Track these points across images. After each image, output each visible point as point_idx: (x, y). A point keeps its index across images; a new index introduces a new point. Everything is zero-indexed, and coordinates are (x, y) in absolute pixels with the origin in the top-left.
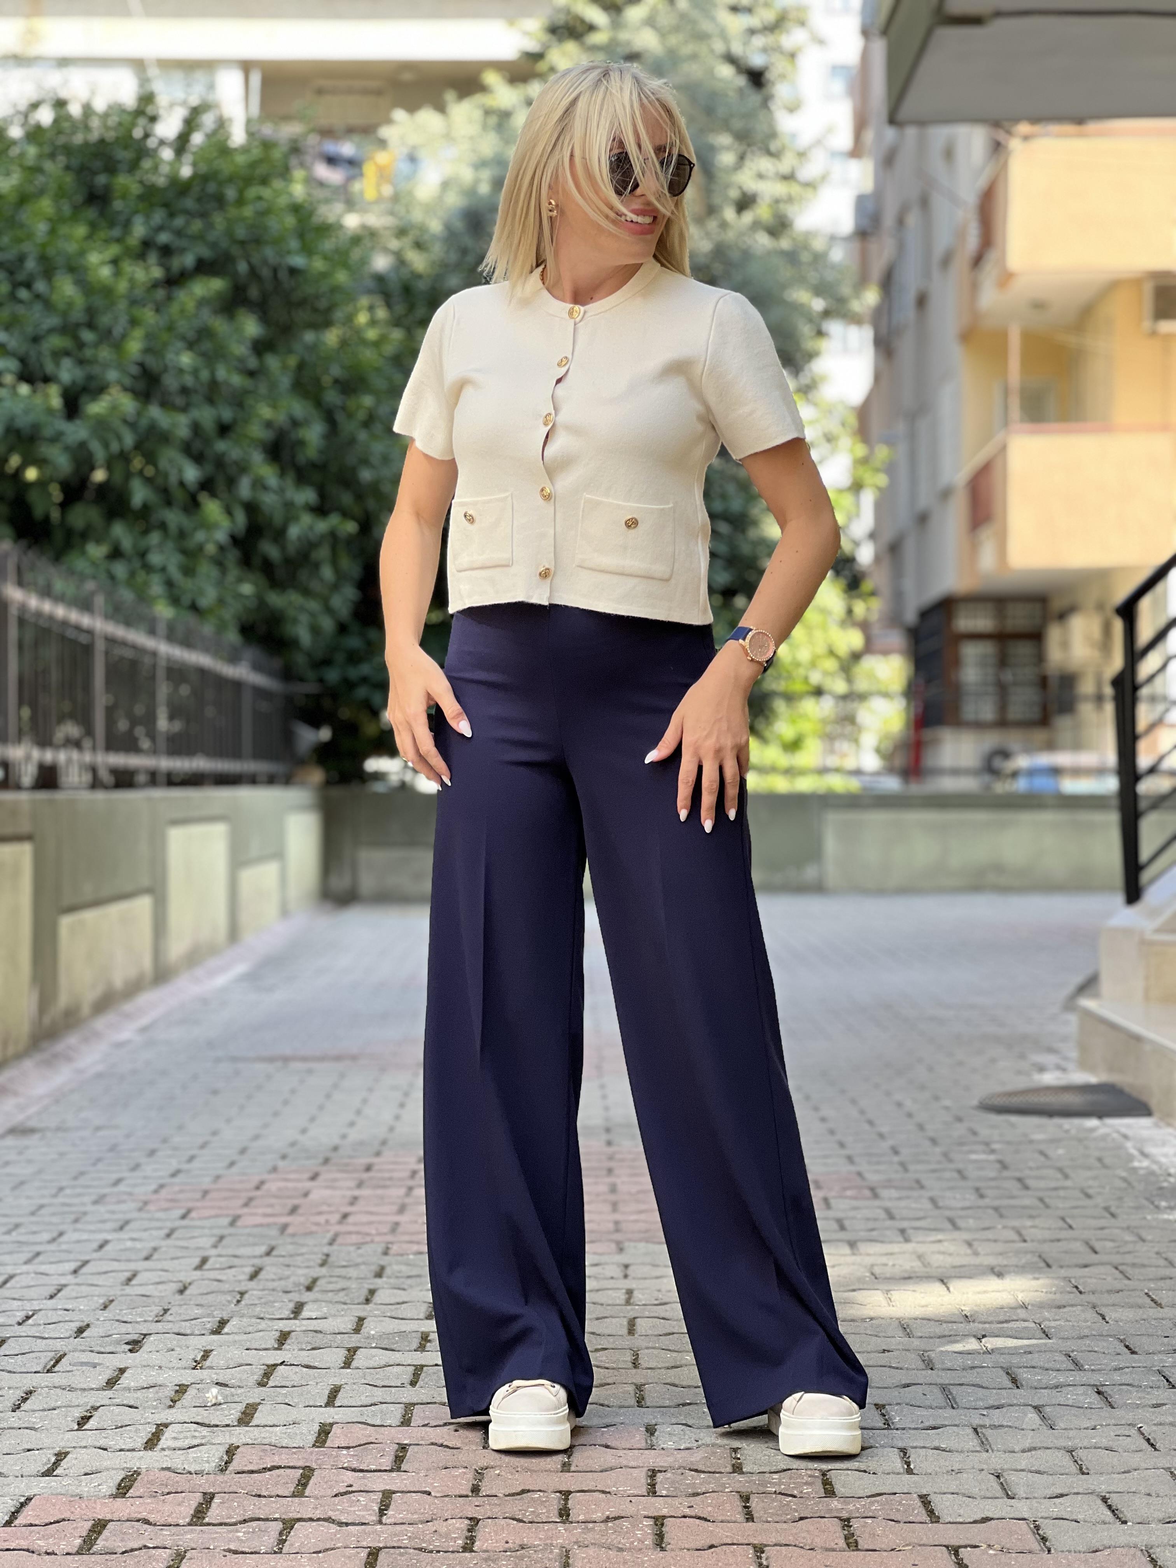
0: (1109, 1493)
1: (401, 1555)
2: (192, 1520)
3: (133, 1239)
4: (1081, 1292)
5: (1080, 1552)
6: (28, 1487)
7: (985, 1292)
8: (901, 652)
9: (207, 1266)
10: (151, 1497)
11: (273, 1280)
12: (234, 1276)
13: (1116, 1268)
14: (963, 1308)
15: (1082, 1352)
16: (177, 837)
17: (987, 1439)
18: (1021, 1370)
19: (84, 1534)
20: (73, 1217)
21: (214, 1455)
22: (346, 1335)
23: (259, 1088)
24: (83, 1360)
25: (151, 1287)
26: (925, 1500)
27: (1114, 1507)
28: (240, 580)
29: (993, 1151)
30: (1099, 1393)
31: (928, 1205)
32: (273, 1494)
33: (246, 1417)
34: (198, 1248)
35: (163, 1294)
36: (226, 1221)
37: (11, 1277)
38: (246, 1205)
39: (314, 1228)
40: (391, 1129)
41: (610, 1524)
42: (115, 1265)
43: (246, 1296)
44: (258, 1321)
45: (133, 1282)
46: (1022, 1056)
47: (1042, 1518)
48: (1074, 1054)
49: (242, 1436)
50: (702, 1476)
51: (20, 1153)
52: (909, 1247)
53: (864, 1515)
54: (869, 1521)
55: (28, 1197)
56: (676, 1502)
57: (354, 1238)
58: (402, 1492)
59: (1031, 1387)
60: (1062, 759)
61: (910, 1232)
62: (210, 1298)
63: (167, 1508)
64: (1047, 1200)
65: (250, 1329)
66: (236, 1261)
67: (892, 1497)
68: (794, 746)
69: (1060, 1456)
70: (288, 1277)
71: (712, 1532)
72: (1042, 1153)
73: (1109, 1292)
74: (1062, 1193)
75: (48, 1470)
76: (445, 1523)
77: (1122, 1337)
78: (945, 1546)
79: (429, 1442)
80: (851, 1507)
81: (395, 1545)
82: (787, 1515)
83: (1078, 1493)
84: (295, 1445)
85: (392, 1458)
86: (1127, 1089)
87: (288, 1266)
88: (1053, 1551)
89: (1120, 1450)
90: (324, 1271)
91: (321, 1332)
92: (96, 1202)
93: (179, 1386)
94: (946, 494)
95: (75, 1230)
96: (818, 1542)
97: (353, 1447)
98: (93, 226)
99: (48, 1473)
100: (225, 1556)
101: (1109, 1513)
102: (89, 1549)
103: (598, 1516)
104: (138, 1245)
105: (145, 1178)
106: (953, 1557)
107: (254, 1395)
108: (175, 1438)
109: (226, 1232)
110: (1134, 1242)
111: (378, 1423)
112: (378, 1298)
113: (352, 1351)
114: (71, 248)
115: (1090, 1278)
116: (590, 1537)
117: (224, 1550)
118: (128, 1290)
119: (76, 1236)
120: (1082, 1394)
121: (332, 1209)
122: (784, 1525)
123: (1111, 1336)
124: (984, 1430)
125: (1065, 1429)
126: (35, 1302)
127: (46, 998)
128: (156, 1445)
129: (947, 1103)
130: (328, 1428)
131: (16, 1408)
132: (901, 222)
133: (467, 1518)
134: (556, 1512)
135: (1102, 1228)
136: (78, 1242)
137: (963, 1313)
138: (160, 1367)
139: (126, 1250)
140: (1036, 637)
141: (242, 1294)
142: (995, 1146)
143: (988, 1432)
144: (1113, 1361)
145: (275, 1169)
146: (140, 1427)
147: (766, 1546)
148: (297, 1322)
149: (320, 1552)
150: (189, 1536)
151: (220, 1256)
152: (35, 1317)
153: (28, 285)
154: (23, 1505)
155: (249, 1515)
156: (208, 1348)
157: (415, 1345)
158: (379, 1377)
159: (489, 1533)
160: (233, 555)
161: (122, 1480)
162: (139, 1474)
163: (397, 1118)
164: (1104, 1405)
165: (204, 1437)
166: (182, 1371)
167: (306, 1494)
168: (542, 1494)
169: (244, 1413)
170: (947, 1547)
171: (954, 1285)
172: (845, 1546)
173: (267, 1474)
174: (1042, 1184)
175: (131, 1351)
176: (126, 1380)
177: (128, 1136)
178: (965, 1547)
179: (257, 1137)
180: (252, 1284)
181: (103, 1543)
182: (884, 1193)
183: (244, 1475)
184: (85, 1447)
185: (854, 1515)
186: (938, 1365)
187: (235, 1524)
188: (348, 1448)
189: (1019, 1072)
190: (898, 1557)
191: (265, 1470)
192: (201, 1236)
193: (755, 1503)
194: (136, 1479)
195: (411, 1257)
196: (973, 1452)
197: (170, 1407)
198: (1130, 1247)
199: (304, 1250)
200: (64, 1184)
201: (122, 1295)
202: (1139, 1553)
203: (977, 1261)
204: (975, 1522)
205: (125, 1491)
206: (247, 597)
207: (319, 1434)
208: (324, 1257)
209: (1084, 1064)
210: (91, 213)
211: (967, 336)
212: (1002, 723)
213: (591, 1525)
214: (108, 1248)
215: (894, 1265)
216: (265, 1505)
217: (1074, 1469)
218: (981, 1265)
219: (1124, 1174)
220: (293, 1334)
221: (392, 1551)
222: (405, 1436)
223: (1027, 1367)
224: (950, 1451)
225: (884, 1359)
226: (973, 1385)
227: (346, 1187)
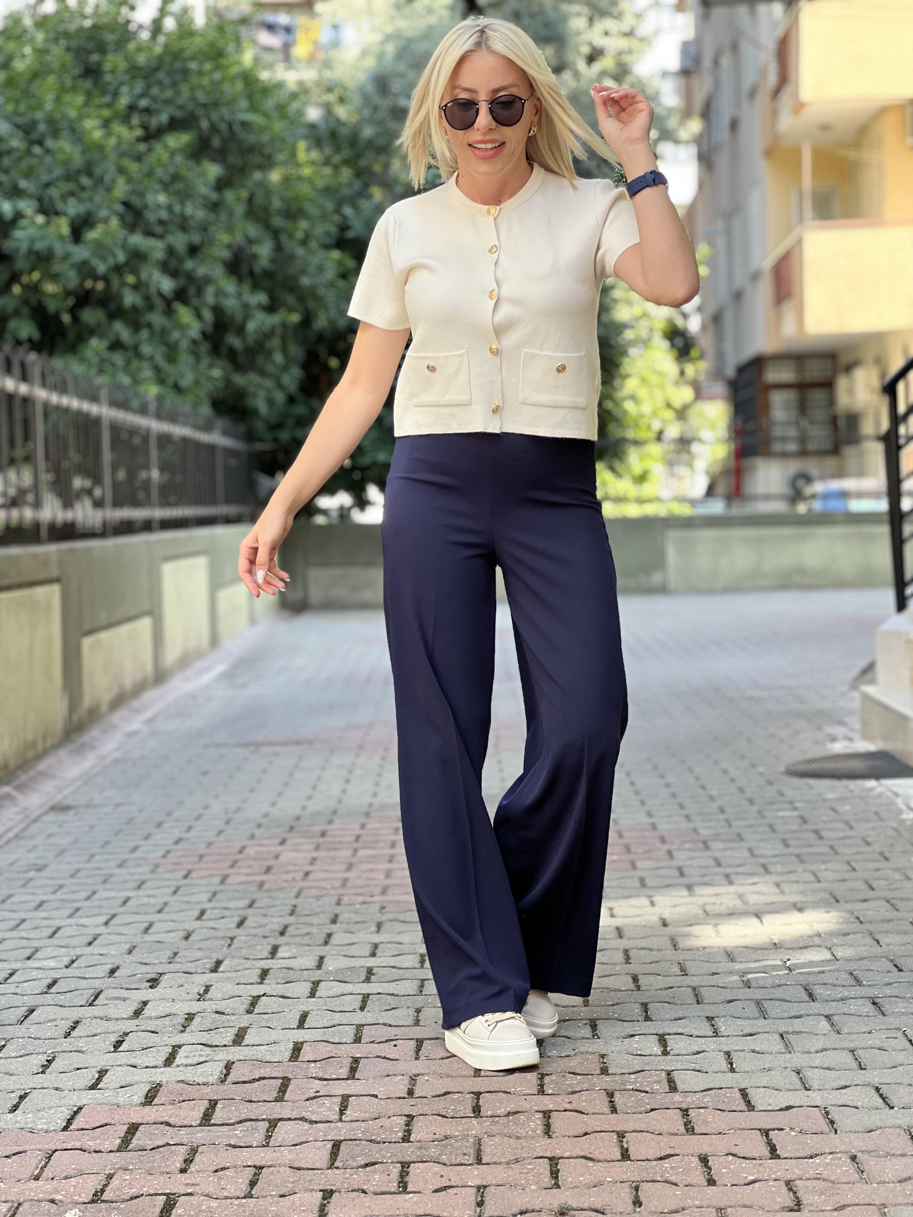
0: (881, 1084)
1: (356, 1145)
2: (202, 1122)
3: (149, 896)
4: (861, 922)
5: (859, 1132)
6: (79, 1099)
7: (790, 924)
8: (723, 398)
9: (205, 917)
10: (170, 1104)
11: (255, 928)
12: (226, 925)
13: (888, 902)
14: (773, 937)
15: (862, 970)
16: (168, 569)
17: (790, 1043)
18: (815, 987)
19: (122, 1135)
20: (103, 878)
21: (216, 1069)
22: (311, 971)
23: (238, 769)
24: (116, 996)
25: (163, 935)
26: (744, 1093)
27: (884, 1096)
28: (211, 366)
29: (796, 809)
30: (874, 1003)
31: (747, 854)
32: (260, 1099)
33: (239, 1039)
34: (197, 903)
35: (173, 940)
36: (217, 880)
37: (58, 929)
38: (232, 866)
39: (284, 885)
40: (340, 801)
41: (511, 1118)
42: (136, 918)
43: (235, 941)
44: (245, 961)
45: (150, 931)
46: (819, 728)
47: (831, 1105)
48: (858, 726)
49: (236, 1054)
50: (579, 1077)
51: (60, 827)
52: (732, 889)
53: (698, 1106)
54: (702, 1111)
55: (68, 863)
56: (559, 1099)
57: (314, 892)
58: (356, 1096)
59: (823, 1001)
60: (849, 484)
61: (733, 877)
62: (208, 942)
63: (183, 1113)
64: (836, 848)
65: (239, 968)
66: (227, 913)
67: (719, 1091)
68: (641, 478)
69: (844, 1055)
70: (266, 925)
71: (586, 1122)
72: (833, 809)
73: (883, 921)
74: (848, 841)
75: (93, 1084)
76: (389, 1120)
77: (892, 958)
78: (758, 1129)
79: (375, 1055)
80: (689, 1100)
81: (353, 1138)
82: (642, 1107)
83: (857, 1085)
84: (275, 1060)
85: (348, 1069)
86: (898, 756)
87: (265, 915)
88: (838, 1132)
89: (890, 1049)
90: (292, 919)
91: (292, 969)
92: (119, 866)
93: (188, 1014)
94: (756, 276)
95: (105, 889)
96: (665, 1128)
97: (319, 1061)
98: (89, 95)
99: (93, 1087)
100: (227, 1150)
101: (881, 1101)
102: (127, 1147)
103: (502, 1111)
104: (153, 901)
105: (156, 845)
106: (765, 1138)
107: (244, 1021)
108: (187, 1057)
109: (218, 888)
110: (901, 880)
111: (337, 1041)
112: (335, 940)
113: (316, 984)
114: (73, 114)
115: (868, 911)
116: (495, 1129)
117: (226, 1145)
118: (147, 937)
119: (106, 894)
120: (861, 1005)
121: (297, 868)
122: (640, 1115)
123: (883, 957)
124: (788, 1036)
125: (849, 1034)
126: (78, 949)
127: (74, 701)
128: (173, 1062)
129: (761, 769)
130: (300, 1046)
131: (67, 1035)
132: (716, 63)
133: (405, 1115)
134: (470, 1109)
135: (878, 870)
136: (107, 899)
137: (773, 941)
138: (173, 1000)
139: (143, 905)
140: (828, 385)
141: (232, 939)
142: (798, 805)
143: (790, 1037)
144: (884, 978)
145: (252, 837)
146: (160, 1048)
147: (626, 1132)
148: (274, 961)
149: (296, 1145)
150: (200, 1135)
151: (214, 908)
152: (78, 962)
153: (40, 142)
154: (76, 1113)
155: (243, 1116)
156: (208, 983)
157: (363, 978)
158: (336, 1004)
159: (422, 1127)
160: (204, 347)
161: (149, 1091)
162: (161, 1086)
163: (344, 791)
164: (877, 1014)
165: (208, 1055)
166: (190, 1003)
167: (285, 1099)
168: (460, 1095)
169: (237, 1035)
170: (760, 1130)
171: (767, 919)
172: (684, 1131)
173: (256, 1084)
174: (833, 835)
175: (151, 987)
176: (148, 1011)
177: (140, 811)
178: (774, 1130)
179: (238, 810)
180: (240, 931)
181: (136, 1142)
182: (714, 845)
183: (239, 1085)
184: (120, 1065)
185: (691, 1107)
186: (753, 984)
187: (233, 1124)
188: (315, 1061)
189: (816, 743)
190: (723, 1139)
191: (255, 1080)
192: (199, 893)
193: (618, 1098)
194: (159, 1090)
195: (358, 906)
196: (779, 1053)
197: (182, 1032)
198: (898, 885)
199: (278, 902)
200: (94, 851)
201: (143, 942)
202: (903, 1131)
203: (784, 898)
204: (780, 1110)
205: (151, 1100)
206: (216, 379)
207: (294, 1050)
208: (292, 908)
209: (866, 736)
210: (87, 84)
211: (770, 153)
212: (803, 453)
213: (497, 1119)
214: (130, 903)
215: (721, 904)
216: (255, 1108)
217: (855, 1065)
218: (786, 902)
219: (895, 825)
220: (271, 971)
221: (350, 1142)
222: (357, 1051)
223: (820, 984)
224: (762, 1053)
225: (714, 980)
226: (780, 1000)
227: (306, 851)
